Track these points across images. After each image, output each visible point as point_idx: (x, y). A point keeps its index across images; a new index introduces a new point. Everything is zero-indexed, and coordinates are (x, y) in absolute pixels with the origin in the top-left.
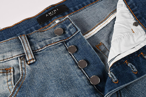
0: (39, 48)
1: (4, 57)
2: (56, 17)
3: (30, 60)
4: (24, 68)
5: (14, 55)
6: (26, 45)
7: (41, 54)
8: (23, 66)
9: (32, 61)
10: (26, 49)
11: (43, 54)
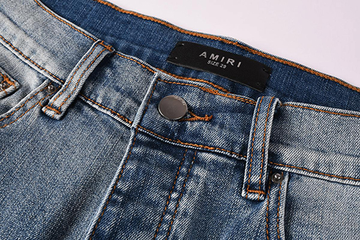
0: (99, 100)
1: (33, 52)
2: (212, 76)
3: (53, 107)
4: (25, 110)
5: (47, 67)
6: (84, 67)
7: (86, 116)
8: (29, 105)
9: (51, 113)
10: (72, 77)
11: (89, 123)
